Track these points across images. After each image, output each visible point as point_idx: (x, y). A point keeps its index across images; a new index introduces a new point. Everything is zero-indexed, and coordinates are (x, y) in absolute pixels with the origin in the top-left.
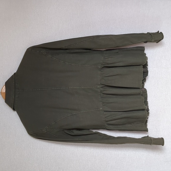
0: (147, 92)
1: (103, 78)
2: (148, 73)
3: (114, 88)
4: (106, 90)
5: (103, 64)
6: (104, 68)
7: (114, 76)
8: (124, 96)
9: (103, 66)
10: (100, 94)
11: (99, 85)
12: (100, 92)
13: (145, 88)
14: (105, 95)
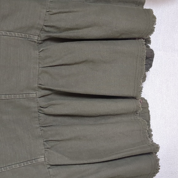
0: (148, 107)
1: (45, 69)
2: (152, 61)
3: (74, 98)
4: (54, 105)
5: (47, 29)
6: (48, 42)
7: (75, 66)
8: (99, 118)
9: (44, 36)
10: (36, 115)
11: (34, 89)
12: (37, 110)
13: (143, 96)
14: (52, 118)
